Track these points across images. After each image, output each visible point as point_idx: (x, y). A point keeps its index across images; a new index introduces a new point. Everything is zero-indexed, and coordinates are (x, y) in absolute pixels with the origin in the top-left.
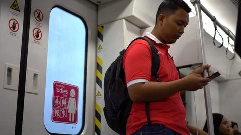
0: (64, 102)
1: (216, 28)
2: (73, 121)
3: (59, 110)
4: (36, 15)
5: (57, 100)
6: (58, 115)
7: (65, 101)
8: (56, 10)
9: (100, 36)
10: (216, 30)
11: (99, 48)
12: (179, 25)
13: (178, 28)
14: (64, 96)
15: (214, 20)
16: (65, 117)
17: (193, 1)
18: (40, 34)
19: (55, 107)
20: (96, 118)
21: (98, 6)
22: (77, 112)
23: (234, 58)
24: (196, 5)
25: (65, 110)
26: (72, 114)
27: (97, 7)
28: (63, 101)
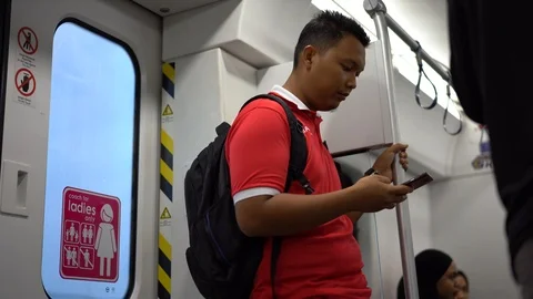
0: (88, 234)
1: (420, 66)
2: (108, 274)
3: (77, 249)
4: (23, 40)
5: (72, 228)
6: (74, 261)
7: (91, 231)
8: (67, 28)
9: (167, 85)
10: (421, 70)
11: (166, 111)
12: (347, 69)
13: (345, 76)
14: (87, 219)
15: (416, 48)
16: (89, 266)
17: (370, 8)
18: (31, 82)
19: (67, 243)
20: (160, 268)
21: (161, 18)
22: (116, 254)
23: (460, 131)
24: (378, 17)
25: (90, 251)
26: (106, 259)
27: (159, 20)
28: (85, 230)
